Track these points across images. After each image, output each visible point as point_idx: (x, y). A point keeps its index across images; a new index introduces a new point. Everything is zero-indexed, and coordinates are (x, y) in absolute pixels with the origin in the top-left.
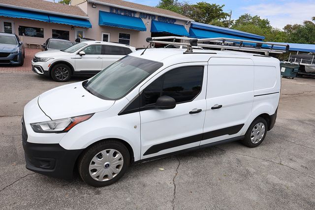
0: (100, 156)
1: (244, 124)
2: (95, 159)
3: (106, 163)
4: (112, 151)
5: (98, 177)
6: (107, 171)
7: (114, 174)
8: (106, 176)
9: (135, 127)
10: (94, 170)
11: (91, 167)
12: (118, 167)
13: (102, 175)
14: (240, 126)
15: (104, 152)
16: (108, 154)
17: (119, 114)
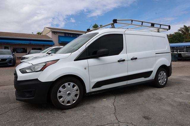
0: (64, 87)
1: (152, 71)
2: (61, 89)
3: (68, 93)
4: (72, 84)
5: (63, 102)
6: (69, 98)
7: (74, 100)
8: (68, 102)
9: (85, 69)
10: (61, 97)
11: (59, 95)
12: (76, 95)
13: (66, 101)
14: (151, 72)
15: (66, 84)
16: (69, 86)
17: (75, 60)
